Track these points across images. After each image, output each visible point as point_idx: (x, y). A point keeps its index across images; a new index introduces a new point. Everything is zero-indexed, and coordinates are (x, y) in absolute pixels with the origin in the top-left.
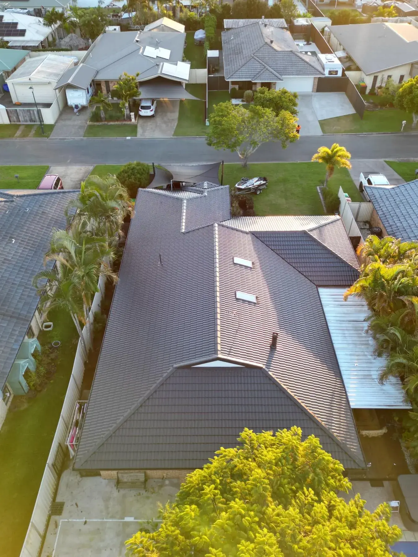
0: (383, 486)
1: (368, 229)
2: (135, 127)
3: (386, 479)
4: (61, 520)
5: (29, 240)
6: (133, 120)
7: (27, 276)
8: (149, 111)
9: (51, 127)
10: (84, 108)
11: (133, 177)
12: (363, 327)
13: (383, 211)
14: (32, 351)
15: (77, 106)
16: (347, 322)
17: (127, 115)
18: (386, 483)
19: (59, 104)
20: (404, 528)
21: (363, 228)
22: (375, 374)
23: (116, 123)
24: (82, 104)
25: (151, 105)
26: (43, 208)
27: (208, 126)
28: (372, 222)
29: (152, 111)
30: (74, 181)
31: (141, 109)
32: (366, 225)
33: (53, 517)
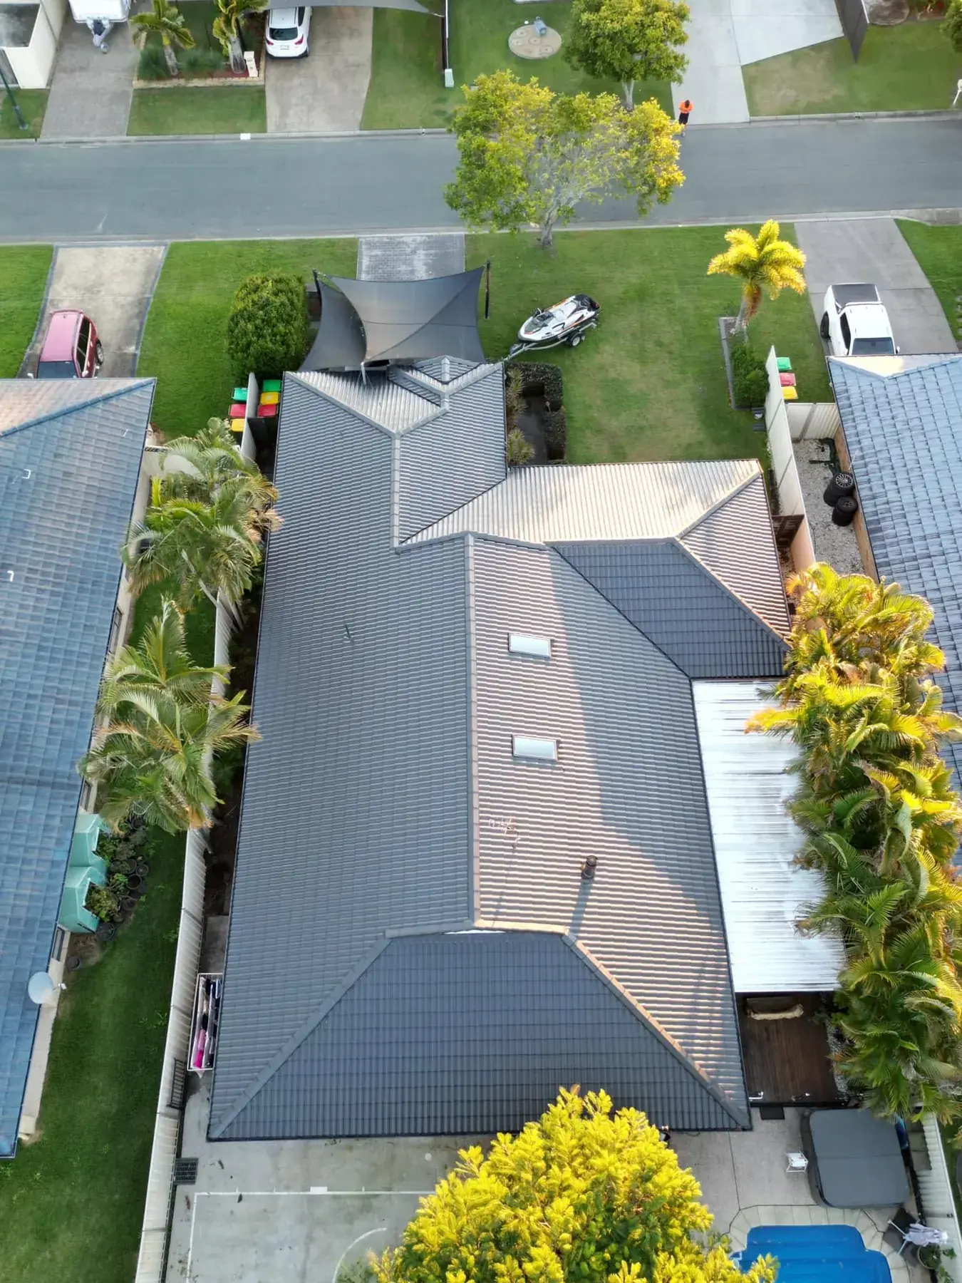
0: (781, 1117)
1: (826, 462)
2: (259, 94)
3: (790, 1104)
4: (196, 1194)
5: (45, 565)
6: (253, 72)
8: (291, 43)
9: (40, 97)
10: (117, 27)
11: (268, 331)
12: (779, 790)
13: (861, 449)
14: (94, 847)
15: (98, 26)
16: (747, 777)
17: (235, 59)
18: (789, 1112)
19: (52, 23)
20: (811, 1201)
21: (815, 458)
22: (791, 912)
23: (210, 82)
24: (112, 17)
25: (296, 25)
26: (64, 460)
27: (450, 89)
28: (838, 446)
29: (300, 42)
30: (123, 306)
31: (273, 37)
32: (823, 450)
33: (180, 1188)
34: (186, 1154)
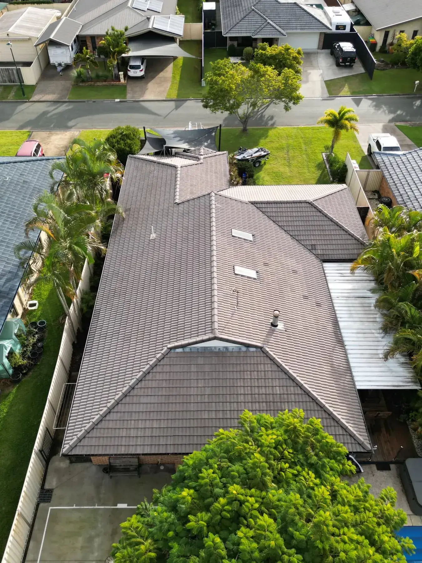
0: (389, 469)
1: (376, 199)
2: (124, 87)
3: (392, 463)
4: (50, 508)
5: (9, 211)
6: (122, 80)
7: (8, 251)
8: (138, 71)
9: (32, 88)
10: (68, 67)
11: (122, 142)
12: (370, 303)
13: (393, 180)
14: (16, 331)
15: (60, 65)
17: (115, 75)
18: (392, 466)
19: (41, 64)
20: (411, 513)
21: (371, 197)
22: (381, 353)
23: (104, 83)
24: (66, 62)
25: (140, 64)
26: (24, 176)
27: (203, 87)
28: (381, 192)
29: (142, 70)
30: (58, 148)
31: (130, 68)
32: (374, 195)
33: (42, 505)
34: (47, 487)
